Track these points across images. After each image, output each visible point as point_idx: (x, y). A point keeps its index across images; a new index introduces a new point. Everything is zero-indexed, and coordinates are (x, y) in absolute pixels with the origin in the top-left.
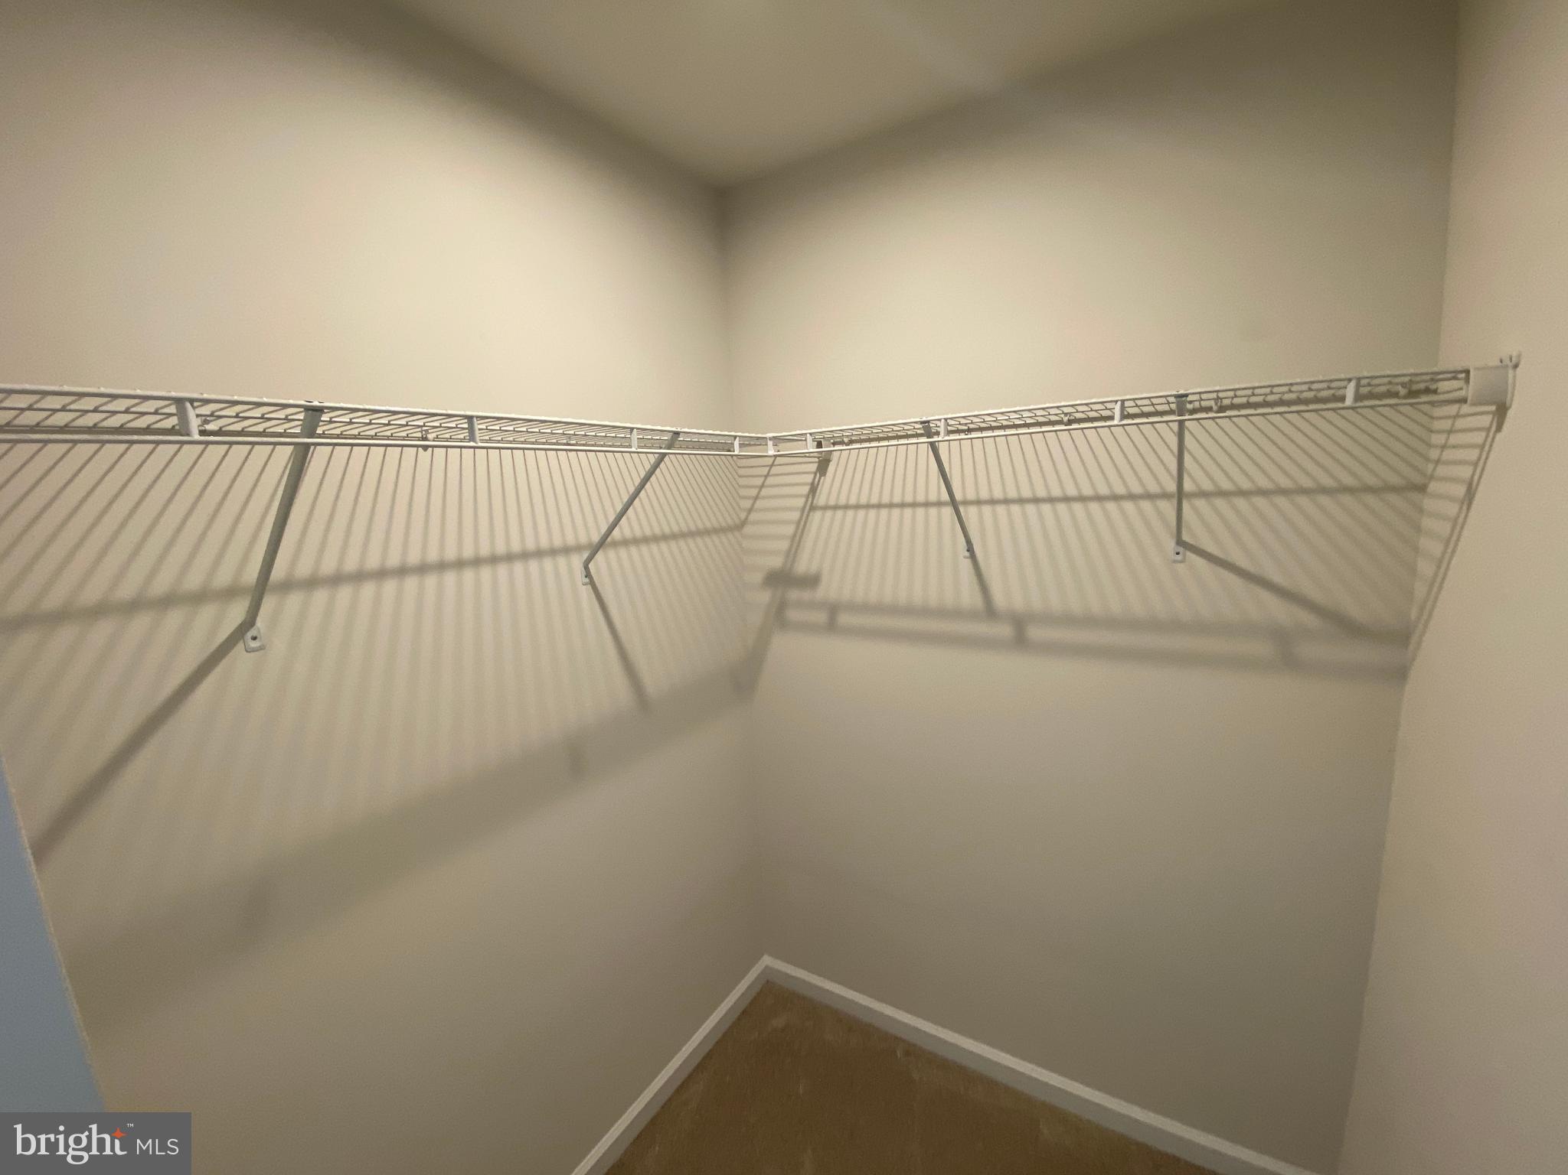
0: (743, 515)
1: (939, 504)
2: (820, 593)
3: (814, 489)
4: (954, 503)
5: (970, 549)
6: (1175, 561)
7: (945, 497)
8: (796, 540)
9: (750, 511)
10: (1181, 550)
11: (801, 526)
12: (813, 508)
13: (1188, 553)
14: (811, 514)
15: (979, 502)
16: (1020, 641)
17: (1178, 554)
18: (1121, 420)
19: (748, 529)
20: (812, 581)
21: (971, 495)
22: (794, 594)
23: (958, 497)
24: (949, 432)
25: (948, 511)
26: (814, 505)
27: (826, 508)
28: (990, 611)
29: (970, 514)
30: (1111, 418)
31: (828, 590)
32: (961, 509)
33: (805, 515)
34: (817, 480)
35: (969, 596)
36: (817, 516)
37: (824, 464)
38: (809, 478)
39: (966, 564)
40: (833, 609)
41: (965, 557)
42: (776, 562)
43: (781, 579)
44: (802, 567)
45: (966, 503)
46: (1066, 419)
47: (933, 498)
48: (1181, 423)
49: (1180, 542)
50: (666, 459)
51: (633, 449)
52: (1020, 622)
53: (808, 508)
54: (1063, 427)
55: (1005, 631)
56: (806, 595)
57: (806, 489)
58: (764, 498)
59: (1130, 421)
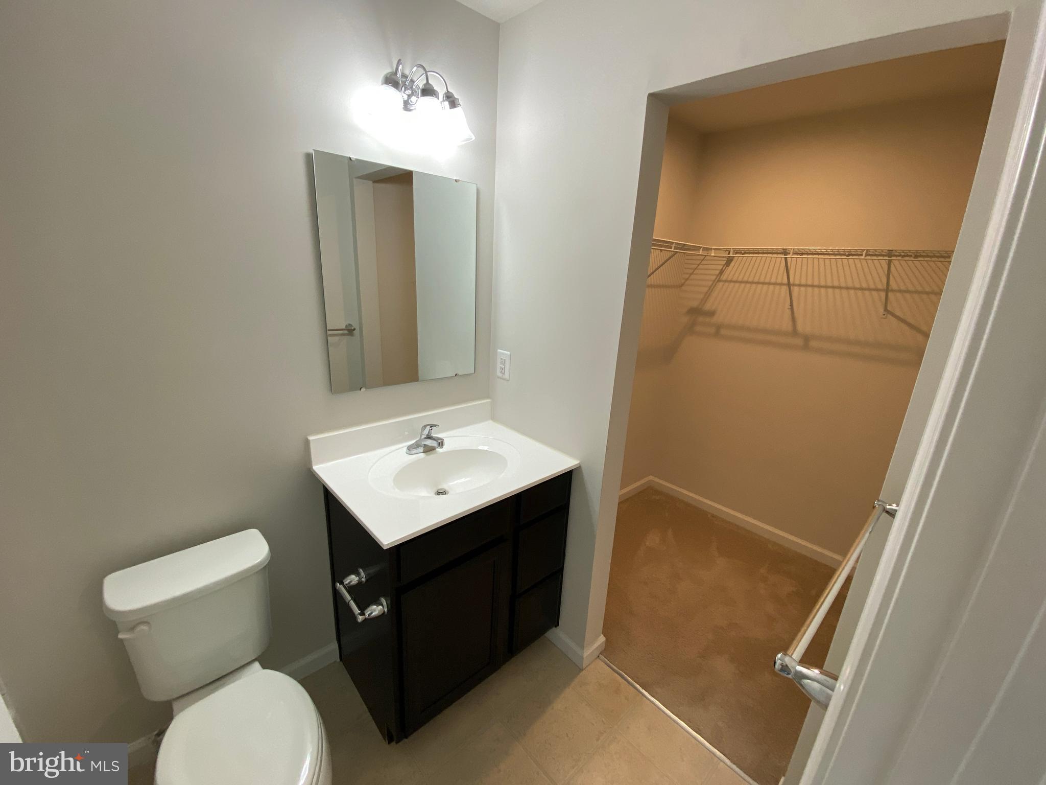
0: (683, 281)
1: (781, 284)
2: (715, 319)
3: (722, 272)
4: (789, 285)
5: (791, 305)
6: (882, 318)
7: (785, 281)
8: (708, 295)
9: (687, 279)
10: (885, 313)
11: (711, 289)
12: (719, 281)
13: (889, 315)
14: (717, 284)
15: (800, 285)
16: (806, 347)
17: (884, 315)
18: (865, 256)
19: (683, 288)
20: (712, 314)
21: (797, 282)
22: (701, 319)
23: (791, 282)
24: (794, 254)
25: (785, 289)
26: (721, 279)
27: (726, 281)
28: (795, 333)
29: (795, 290)
30: (862, 255)
31: (717, 319)
32: (792, 288)
33: (714, 284)
34: (724, 268)
35: (786, 325)
36: (721, 284)
37: (729, 261)
38: (721, 267)
39: (788, 312)
40: (719, 327)
41: (788, 309)
42: (695, 304)
43: (695, 312)
44: (708, 307)
45: (794, 285)
46: (847, 253)
47: (779, 281)
48: (890, 261)
49: (886, 309)
50: (677, 254)
51: (672, 250)
52: (807, 339)
53: (716, 280)
54: (845, 257)
55: (799, 342)
56: (707, 319)
57: (718, 272)
58: (695, 274)
59: (869, 258)
